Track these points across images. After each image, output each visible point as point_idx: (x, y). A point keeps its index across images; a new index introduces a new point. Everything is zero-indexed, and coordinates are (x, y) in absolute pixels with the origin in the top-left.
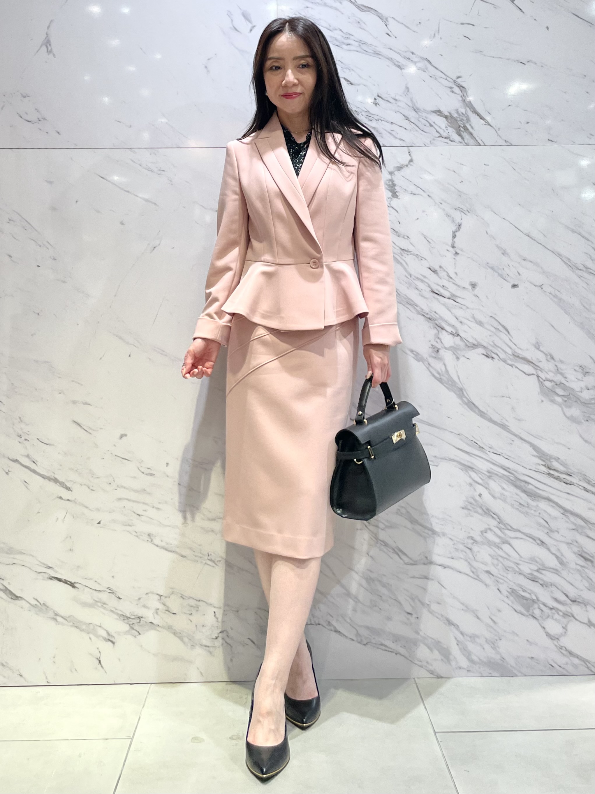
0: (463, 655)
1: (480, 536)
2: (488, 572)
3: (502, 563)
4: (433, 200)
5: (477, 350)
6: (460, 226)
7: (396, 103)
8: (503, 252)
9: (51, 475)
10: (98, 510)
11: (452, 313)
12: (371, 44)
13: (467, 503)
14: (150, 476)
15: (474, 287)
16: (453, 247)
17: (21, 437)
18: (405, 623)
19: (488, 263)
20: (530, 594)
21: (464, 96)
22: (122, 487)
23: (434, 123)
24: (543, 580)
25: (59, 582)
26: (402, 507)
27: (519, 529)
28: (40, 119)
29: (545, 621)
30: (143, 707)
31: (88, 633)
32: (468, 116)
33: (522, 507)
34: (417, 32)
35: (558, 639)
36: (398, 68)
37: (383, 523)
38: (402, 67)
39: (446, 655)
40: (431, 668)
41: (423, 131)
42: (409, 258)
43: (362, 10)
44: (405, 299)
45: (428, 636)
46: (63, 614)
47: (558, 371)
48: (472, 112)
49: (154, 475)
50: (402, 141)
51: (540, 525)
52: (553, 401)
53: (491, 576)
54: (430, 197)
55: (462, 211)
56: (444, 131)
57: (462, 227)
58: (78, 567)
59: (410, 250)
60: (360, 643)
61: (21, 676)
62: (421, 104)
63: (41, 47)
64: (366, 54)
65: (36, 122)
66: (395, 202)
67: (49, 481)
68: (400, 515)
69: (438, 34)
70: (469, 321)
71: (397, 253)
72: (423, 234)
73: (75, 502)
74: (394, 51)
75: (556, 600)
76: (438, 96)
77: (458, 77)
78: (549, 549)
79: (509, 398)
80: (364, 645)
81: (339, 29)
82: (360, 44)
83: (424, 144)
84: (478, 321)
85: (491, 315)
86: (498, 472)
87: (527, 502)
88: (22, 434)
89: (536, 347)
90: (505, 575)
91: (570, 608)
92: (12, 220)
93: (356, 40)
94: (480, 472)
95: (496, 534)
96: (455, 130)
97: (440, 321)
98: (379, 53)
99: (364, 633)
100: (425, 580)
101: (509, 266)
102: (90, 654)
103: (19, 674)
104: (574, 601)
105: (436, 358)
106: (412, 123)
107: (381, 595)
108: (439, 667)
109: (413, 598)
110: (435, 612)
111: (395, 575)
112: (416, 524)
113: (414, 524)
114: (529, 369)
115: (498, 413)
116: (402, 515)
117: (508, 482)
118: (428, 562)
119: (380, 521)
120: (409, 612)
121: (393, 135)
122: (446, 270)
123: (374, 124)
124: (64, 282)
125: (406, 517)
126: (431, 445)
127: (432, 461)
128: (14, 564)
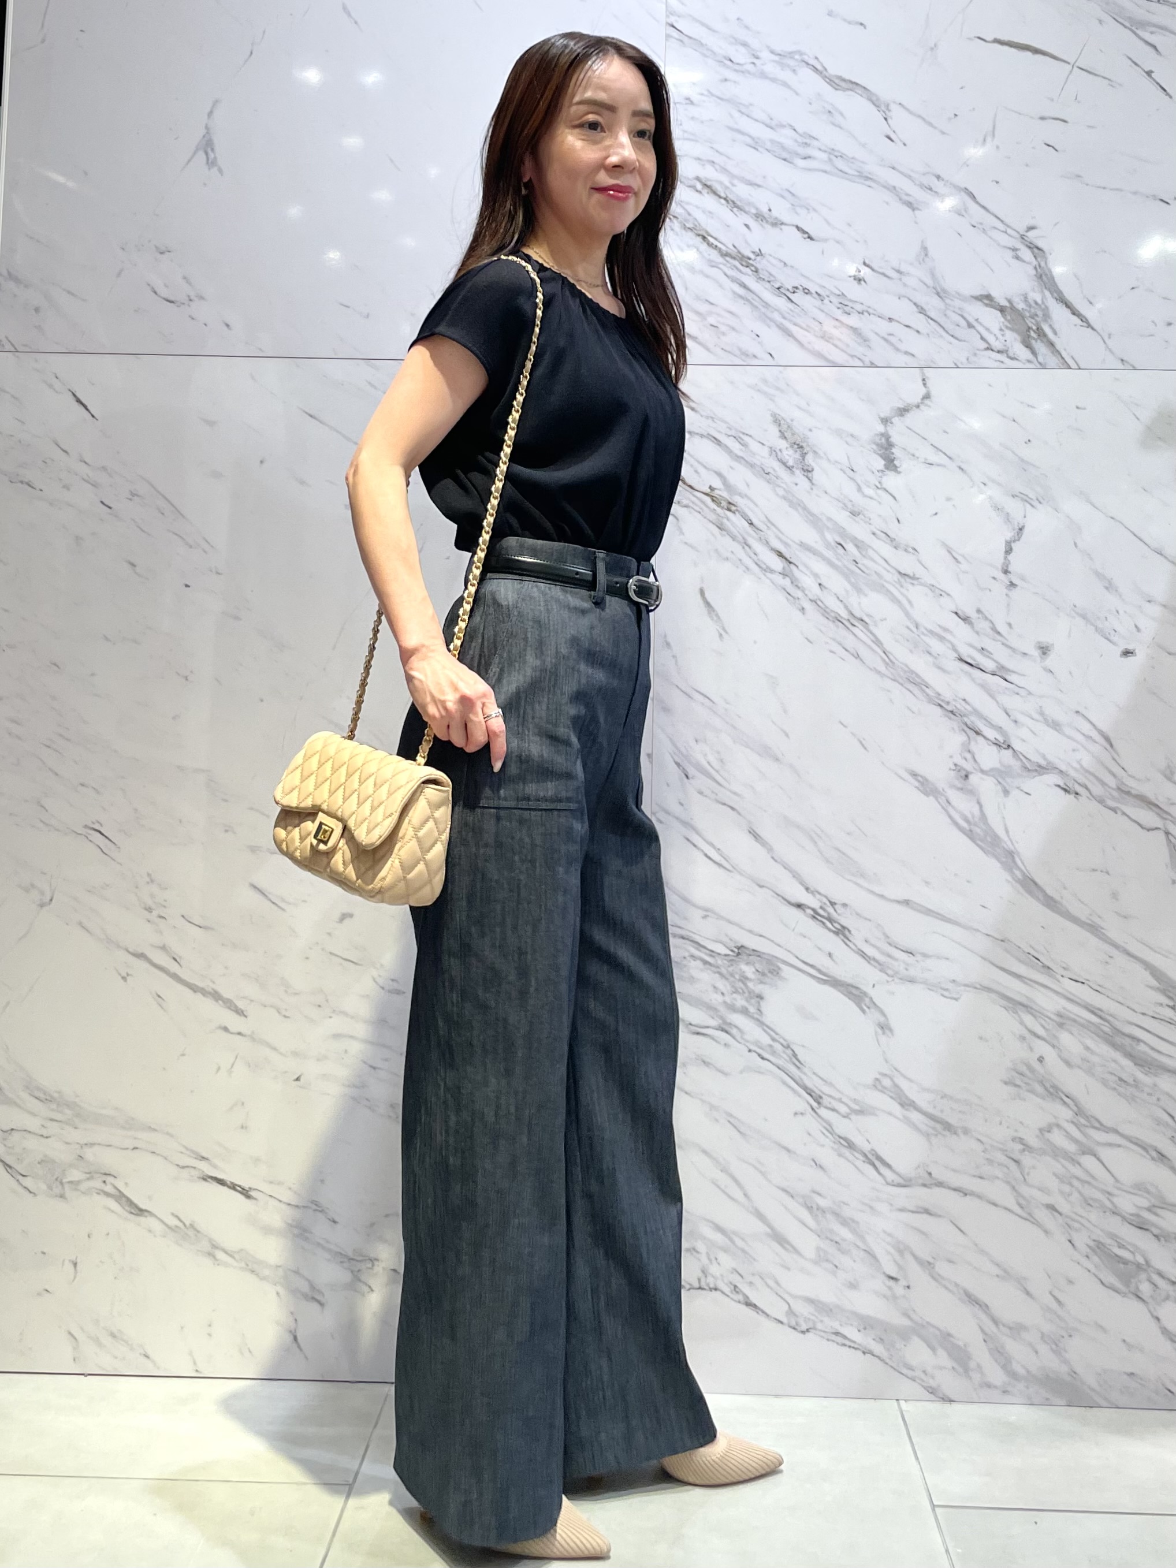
0: (996, 1361)
1: (1037, 1136)
2: (1051, 1208)
3: (1076, 1189)
4: (968, 476)
5: (1045, 777)
6: (1021, 529)
7: (900, 279)
8: (1107, 585)
9: (208, 986)
10: (295, 1054)
11: (997, 702)
12: (853, 158)
13: (1014, 1074)
14: (395, 994)
15: (1044, 653)
16: (1006, 572)
17: (151, 912)
18: (885, 1296)
19: (1075, 606)
20: (1130, 1251)
21: (1040, 266)
22: (342, 1013)
23: (977, 320)
24: (1160, 1228)
25: (220, 1187)
26: (885, 1075)
27: (1116, 1127)
28: (192, 298)
29: (1159, 1304)
30: (375, 1426)
31: (274, 1284)
32: (1047, 308)
33: (1124, 1085)
34: (948, 134)
36: (907, 208)
37: (846, 1105)
38: (915, 206)
39: (961, 1358)
40: (932, 1383)
41: (952, 336)
42: (915, 593)
43: (838, 87)
44: (905, 672)
45: (928, 1323)
46: (226, 1246)
48: (1057, 300)
50: (908, 360)
51: (1159, 1122)
53: (1056, 1214)
54: (962, 470)
55: (1026, 501)
56: (997, 339)
57: (1026, 531)
58: (257, 1160)
59: (917, 576)
60: (794, 1329)
61: (147, 1356)
62: (951, 282)
63: (195, 153)
64: (843, 178)
65: (183, 304)
66: (891, 480)
67: (204, 995)
68: (882, 1091)
69: (993, 140)
70: (1033, 719)
71: (891, 581)
72: (944, 544)
73: (252, 1038)
74: (901, 173)
76: (988, 266)
77: (1031, 228)
79: (1108, 873)
80: (803, 1332)
81: (791, 126)
82: (832, 157)
83: (956, 364)
84: (1050, 721)
85: (1079, 709)
86: (1078, 1016)
87: (1134, 1077)
88: (153, 906)
89: (1166, 776)
90: (1084, 1214)
92: (138, 496)
93: (823, 148)
94: (1043, 1014)
95: (1068, 1135)
96: (1019, 335)
97: (973, 718)
98: (870, 176)
99: (803, 1310)
100: (925, 1216)
101: (1118, 612)
102: (277, 1323)
103: (142, 1351)
105: (962, 789)
106: (932, 319)
107: (837, 1239)
108: (949, 1382)
109: (902, 1249)
110: (943, 1278)
111: (866, 1204)
112: (912, 1109)
113: (907, 1110)
114: (1149, 817)
115: (1082, 903)
116: (883, 1090)
117: (1098, 1036)
118: (933, 1182)
119: (840, 1100)
120: (893, 1275)
121: (891, 344)
122: (989, 617)
123: (853, 320)
124: (237, 618)
125: (891, 1094)
126: (947, 959)
127: (946, 990)
128: (135, 1148)
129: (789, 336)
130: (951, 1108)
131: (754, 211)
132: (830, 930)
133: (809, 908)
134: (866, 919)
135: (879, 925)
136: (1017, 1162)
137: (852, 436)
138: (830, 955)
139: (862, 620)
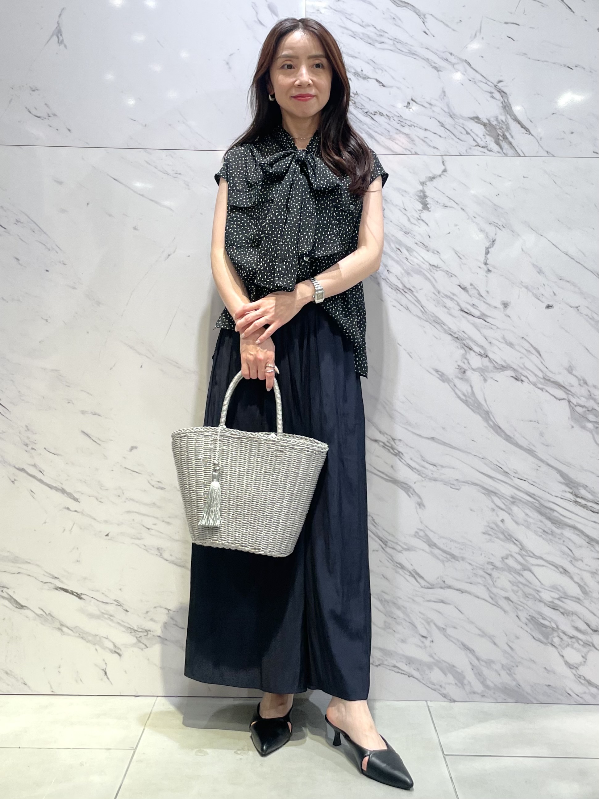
0: (478, 680)
1: (501, 561)
2: (507, 599)
3: (521, 589)
4: (467, 213)
5: (505, 372)
6: (494, 241)
7: (431, 108)
8: (539, 271)
9: (59, 486)
10: (106, 522)
11: (481, 333)
12: (406, 43)
13: (489, 529)
14: (160, 491)
15: (505, 307)
16: (486, 264)
17: (28, 446)
18: (420, 647)
19: (522, 282)
20: (550, 622)
21: (504, 102)
22: (131, 499)
23: (471, 130)
24: (564, 609)
25: (66, 593)
26: (421, 530)
27: (542, 556)
28: (50, 114)
29: (564, 649)
30: (148, 719)
31: (95, 645)
32: (508, 124)
33: (546, 534)
34: (457, 31)
35: (577, 668)
36: (435, 70)
37: (400, 546)
38: (439, 69)
39: (460, 678)
40: (444, 692)
41: (458, 139)
42: (439, 275)
43: (398, 5)
44: (432, 317)
45: (443, 660)
46: (68, 625)
47: (590, 396)
48: (513, 119)
49: (165, 489)
50: (436, 150)
51: (564, 553)
52: (584, 428)
53: (510, 603)
54: (463, 210)
55: (497, 226)
56: (482, 140)
57: (496, 242)
58: (85, 578)
59: (439, 266)
61: (25, 684)
62: (458, 110)
63: (52, 36)
64: (401, 54)
65: (46, 118)
66: (425, 215)
67: (56, 491)
68: (418, 538)
69: (480, 34)
70: (500, 342)
71: (426, 269)
72: (453, 249)
73: (82, 513)
74: (432, 52)
75: (577, 629)
76: (477, 101)
77: (500, 82)
78: (571, 578)
79: (538, 423)
80: (377, 666)
81: (373, 25)
82: (395, 42)
83: (460, 154)
84: (509, 342)
85: (524, 336)
86: (522, 498)
87: (552, 530)
88: (29, 443)
89: (568, 371)
90: (525, 602)
91: (591, 637)
92: (20, 222)
93: (391, 38)
94: (504, 497)
95: (516, 560)
96: (494, 138)
97: (468, 341)
98: (414, 52)
99: (377, 654)
100: (442, 604)
101: (544, 285)
102: (96, 665)
103: (23, 682)
104: (595, 631)
105: (462, 379)
106: (447, 130)
107: (396, 618)
108: (453, 691)
109: (429, 621)
110: (451, 636)
111: (409, 598)
112: (434, 547)
113: (432, 548)
114: (560, 393)
115: (525, 438)
116: (420, 538)
117: (532, 508)
118: (445, 586)
119: (397, 543)
120: (424, 635)
121: (426, 143)
122: (477, 288)
123: (406, 130)
124: (74, 288)
125: (425, 540)
126: (454, 468)
127: (453, 484)
128: (19, 573)
129: (372, 138)
130: (455, 547)
131: (353, 71)
132: (392, 453)
133: (381, 442)
134: (411, 447)
135: (418, 450)
136: (490, 575)
137: (405, 191)
138: (392, 467)
139: (410, 289)
